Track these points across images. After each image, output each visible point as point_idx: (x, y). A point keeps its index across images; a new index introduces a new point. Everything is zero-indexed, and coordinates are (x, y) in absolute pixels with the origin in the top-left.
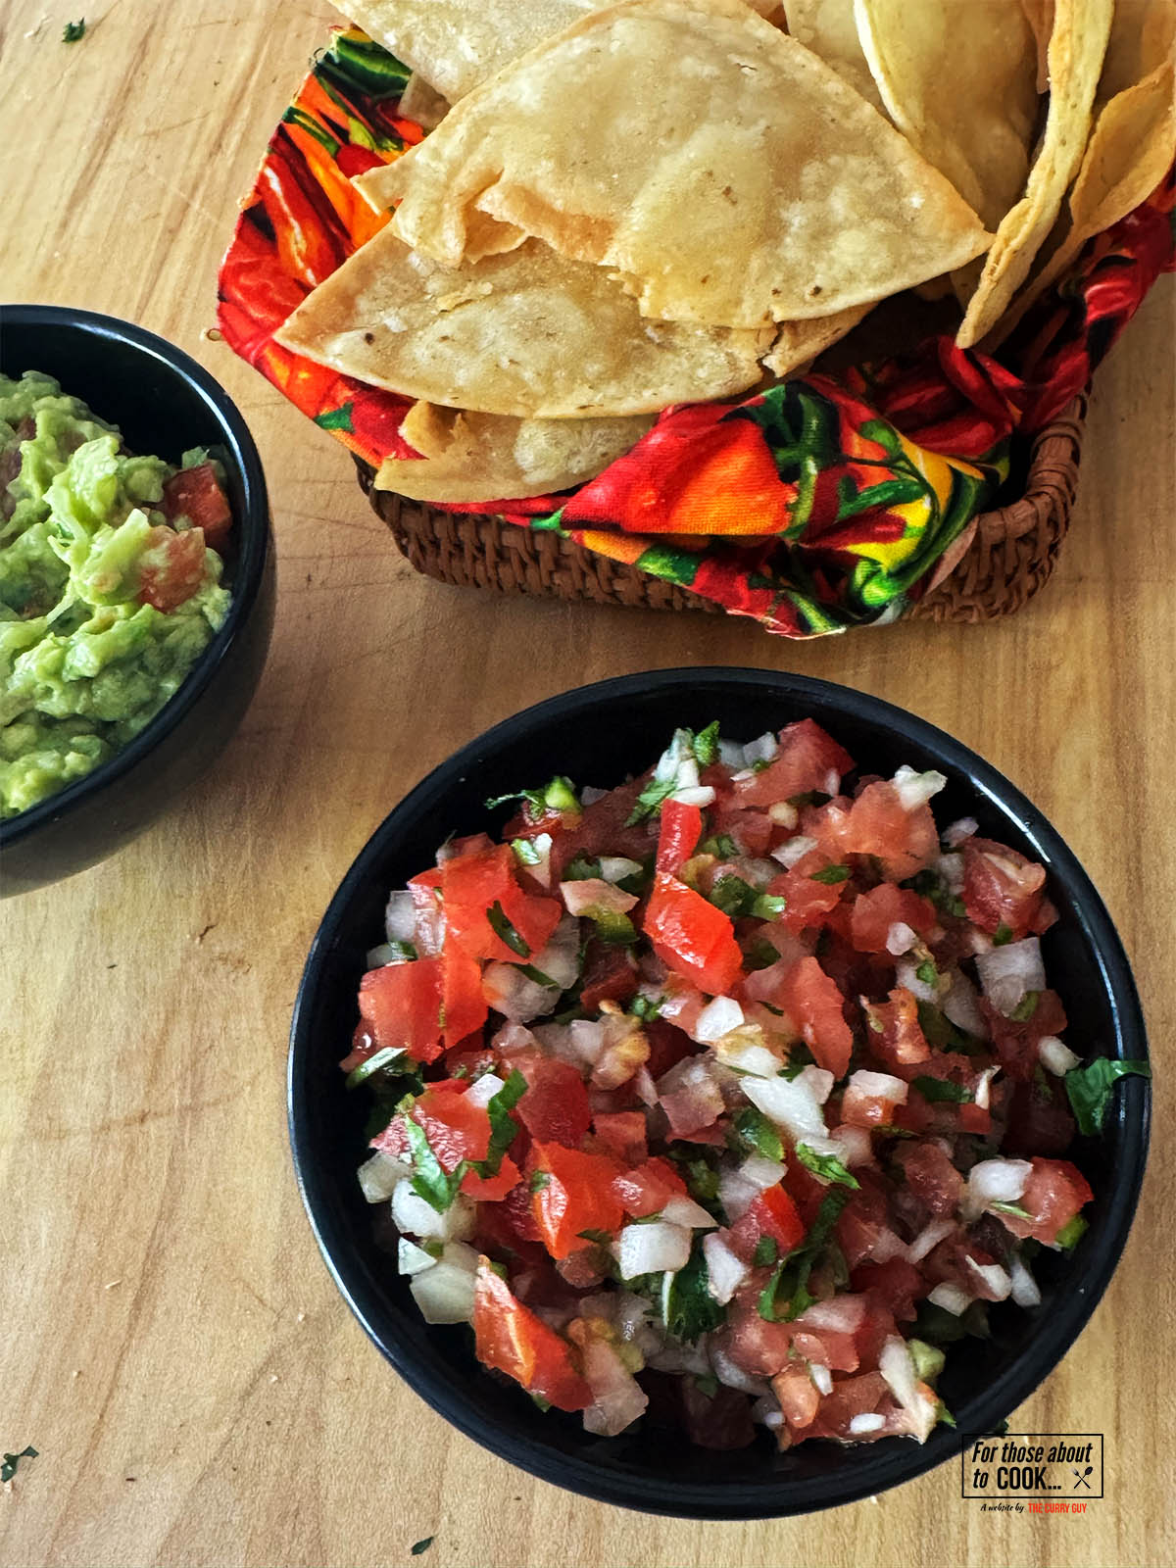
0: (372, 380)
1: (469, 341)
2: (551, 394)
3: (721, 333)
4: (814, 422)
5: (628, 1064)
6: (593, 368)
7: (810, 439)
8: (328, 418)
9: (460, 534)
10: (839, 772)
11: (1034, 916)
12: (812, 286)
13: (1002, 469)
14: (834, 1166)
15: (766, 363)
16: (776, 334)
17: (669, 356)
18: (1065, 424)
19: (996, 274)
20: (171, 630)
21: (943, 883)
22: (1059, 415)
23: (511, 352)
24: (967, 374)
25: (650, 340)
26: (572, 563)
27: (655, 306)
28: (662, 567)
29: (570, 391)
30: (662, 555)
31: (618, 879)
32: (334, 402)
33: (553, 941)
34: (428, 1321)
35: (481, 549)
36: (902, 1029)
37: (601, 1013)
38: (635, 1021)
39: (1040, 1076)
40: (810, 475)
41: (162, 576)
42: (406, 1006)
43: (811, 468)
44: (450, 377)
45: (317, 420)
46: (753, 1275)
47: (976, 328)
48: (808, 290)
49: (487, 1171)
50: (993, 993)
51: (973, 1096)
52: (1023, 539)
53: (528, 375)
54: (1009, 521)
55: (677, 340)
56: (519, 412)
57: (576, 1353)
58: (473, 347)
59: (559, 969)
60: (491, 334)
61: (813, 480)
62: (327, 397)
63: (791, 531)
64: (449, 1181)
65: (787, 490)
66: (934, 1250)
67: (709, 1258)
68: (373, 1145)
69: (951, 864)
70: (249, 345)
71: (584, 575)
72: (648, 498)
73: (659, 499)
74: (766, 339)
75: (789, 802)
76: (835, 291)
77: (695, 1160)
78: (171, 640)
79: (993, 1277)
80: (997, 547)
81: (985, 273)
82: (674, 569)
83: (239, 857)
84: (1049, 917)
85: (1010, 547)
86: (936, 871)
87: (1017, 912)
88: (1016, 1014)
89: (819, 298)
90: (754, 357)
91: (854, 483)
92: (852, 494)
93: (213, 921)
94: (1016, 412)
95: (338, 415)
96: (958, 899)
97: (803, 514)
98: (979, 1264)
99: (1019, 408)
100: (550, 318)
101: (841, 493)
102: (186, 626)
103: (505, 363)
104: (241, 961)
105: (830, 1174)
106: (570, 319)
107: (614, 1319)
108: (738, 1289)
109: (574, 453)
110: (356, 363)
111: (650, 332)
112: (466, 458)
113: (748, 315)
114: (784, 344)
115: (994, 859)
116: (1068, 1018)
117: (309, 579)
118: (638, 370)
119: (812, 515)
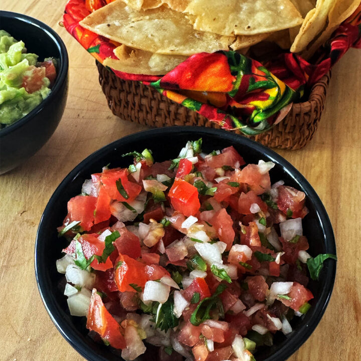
0: (107, 36)
1: (139, 29)
2: (163, 46)
3: (218, 37)
4: (244, 61)
5: (156, 237)
6: (177, 41)
7: (242, 66)
8: (92, 49)
9: (128, 98)
10: (240, 163)
11: (300, 211)
12: (248, 26)
13: (302, 93)
14: (224, 273)
15: (231, 46)
16: (235, 39)
17: (201, 42)
18: (322, 83)
19: (305, 29)
20: (30, 97)
21: (271, 199)
22: (320, 79)
23: (152, 33)
24: (293, 62)
25: (196, 37)
26: (162, 113)
27: (198, 26)
28: (191, 104)
29: (169, 47)
30: (191, 100)
31: (162, 181)
32: (95, 44)
33: (137, 199)
34: (71, 314)
35: (134, 104)
36: (252, 234)
37: (150, 222)
38: (161, 225)
39: (298, 263)
40: (241, 75)
41: (30, 79)
42: (83, 209)
43: (242, 73)
44: (132, 38)
45: (88, 50)
46: (190, 306)
47: (297, 46)
48: (247, 26)
49: (101, 260)
50: (284, 235)
51: (275, 259)
52: (306, 114)
53: (156, 40)
54: (302, 106)
55: (204, 38)
56: (151, 50)
57: (123, 330)
58: (140, 30)
59: (138, 207)
60: (146, 28)
61: (242, 77)
62: (92, 42)
63: (233, 92)
64: (87, 262)
65: (233, 77)
66: (255, 313)
67: (175, 299)
68: (63, 251)
69: (274, 192)
70: (72, 27)
71: (166, 117)
72: (188, 75)
73: (192, 76)
74: (232, 40)
75: (222, 168)
76: (254, 28)
77: (175, 271)
78: (28, 101)
79: (276, 321)
80: (298, 115)
81: (301, 29)
82: (194, 105)
83: (39, 192)
84: (305, 212)
85: (302, 115)
86: (269, 194)
87: (295, 206)
88: (292, 240)
89: (249, 29)
90: (227, 45)
91: (254, 80)
92: (253, 83)
93: (26, 210)
94: (307, 77)
95: (95, 48)
96: (276, 204)
97: (237, 86)
98: (271, 317)
99: (308, 74)
100: (165, 26)
101: (250, 81)
102: (35, 98)
103: (150, 36)
104: (33, 223)
105: (222, 276)
106: (172, 27)
107: (138, 322)
108: (184, 311)
109: (166, 65)
110: (103, 31)
111: (196, 35)
112: (133, 62)
113: (227, 32)
114: (237, 42)
115: (289, 190)
116: (310, 246)
117: (79, 115)
118: (191, 44)
119: (240, 87)
